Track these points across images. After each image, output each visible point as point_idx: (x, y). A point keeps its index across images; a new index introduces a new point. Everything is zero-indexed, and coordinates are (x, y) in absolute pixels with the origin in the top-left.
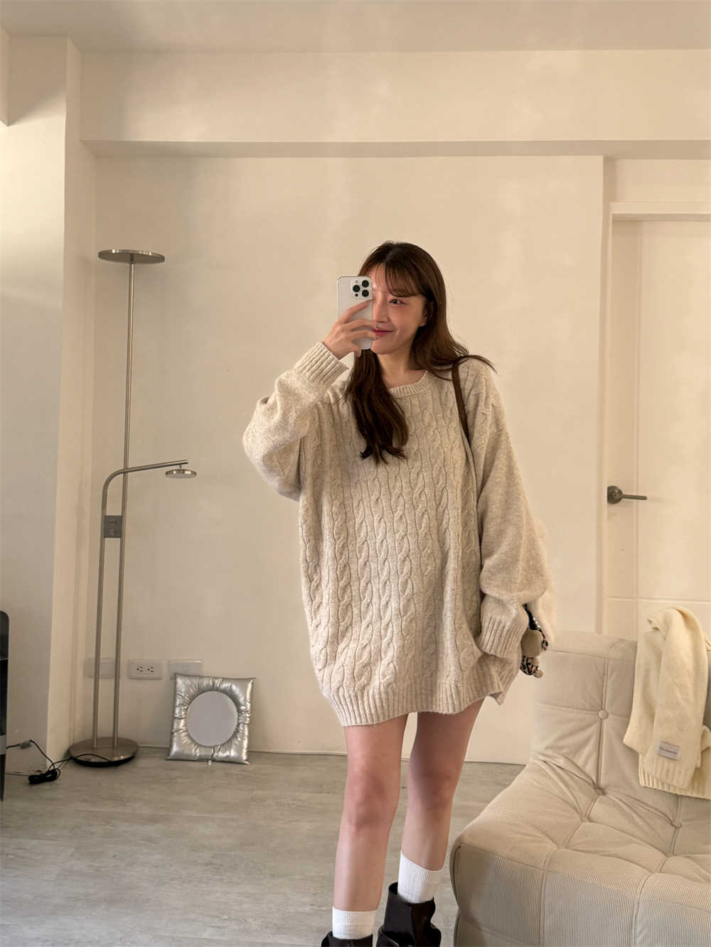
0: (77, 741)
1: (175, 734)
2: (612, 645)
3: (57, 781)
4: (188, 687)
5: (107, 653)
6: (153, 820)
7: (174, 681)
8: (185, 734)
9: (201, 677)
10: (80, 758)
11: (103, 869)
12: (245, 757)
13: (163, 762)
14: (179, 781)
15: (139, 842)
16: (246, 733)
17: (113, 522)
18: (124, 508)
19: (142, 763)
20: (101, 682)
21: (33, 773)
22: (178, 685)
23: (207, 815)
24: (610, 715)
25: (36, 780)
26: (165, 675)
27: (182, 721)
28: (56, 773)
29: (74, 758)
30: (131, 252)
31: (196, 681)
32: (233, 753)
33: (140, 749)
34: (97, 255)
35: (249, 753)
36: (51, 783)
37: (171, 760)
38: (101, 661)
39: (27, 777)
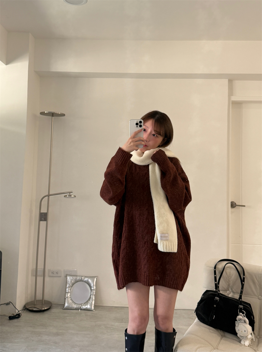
0: (28, 301)
1: (66, 299)
3: (20, 318)
4: (71, 280)
5: (40, 266)
6: (57, 334)
8: (70, 299)
9: (77, 276)
10: (29, 309)
12: (93, 308)
13: (62, 310)
14: (68, 318)
15: (51, 344)
16: (94, 299)
18: (48, 210)
19: (53, 310)
20: (38, 278)
21: (11, 315)
22: (67, 279)
23: (78, 332)
25: (12, 318)
26: (63, 275)
27: (69, 294)
28: (20, 315)
29: (27, 309)
30: (52, 113)
31: (74, 278)
32: (88, 306)
33: (53, 305)
34: (40, 113)
35: (95, 306)
36: (18, 319)
37: (64, 309)
38: (38, 270)
39: (8, 317)
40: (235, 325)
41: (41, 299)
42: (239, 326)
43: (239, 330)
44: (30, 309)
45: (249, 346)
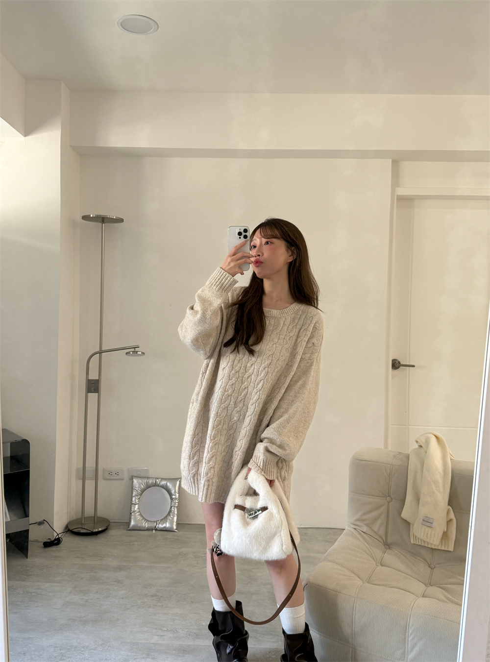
0: (72, 520)
1: (133, 514)
2: (395, 457)
3: (60, 545)
4: (140, 484)
5: (90, 464)
6: (120, 568)
7: (131, 481)
8: (138, 513)
9: (148, 478)
10: (73, 530)
11: (90, 601)
12: (175, 528)
13: (125, 531)
14: (135, 543)
15: (112, 583)
16: (176, 513)
17: (93, 384)
18: (100, 375)
19: (112, 532)
20: (87, 482)
21: (46, 540)
22: (134, 483)
23: (152, 565)
24: (393, 500)
25: (48, 544)
26: (126, 477)
27: (137, 506)
28: (60, 541)
29: (69, 530)
30: (103, 216)
31: (145, 481)
32: (168, 525)
33: (111, 524)
34: (81, 218)
35: (178, 524)
36: (57, 546)
37: (130, 530)
38: (86, 469)
39: (42, 543)
41: (93, 515)
44: (76, 530)
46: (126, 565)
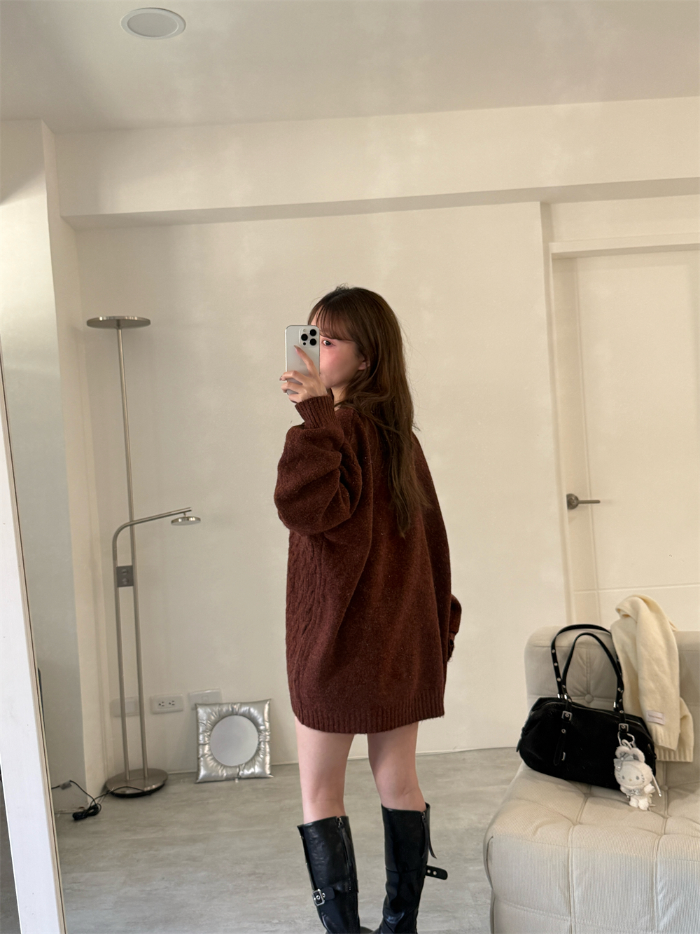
0: (112, 775)
1: (202, 759)
3: (99, 815)
4: (209, 715)
5: (131, 692)
6: (192, 840)
7: (195, 711)
8: (210, 757)
9: (220, 704)
10: (115, 792)
12: (268, 772)
13: (192, 786)
14: (211, 801)
15: (183, 862)
16: (268, 750)
18: (133, 558)
19: (173, 789)
20: (127, 720)
21: (76, 810)
22: (199, 714)
23: (241, 829)
24: (595, 698)
25: (80, 816)
26: (187, 706)
27: (207, 747)
28: (98, 808)
29: (110, 792)
30: (117, 318)
31: (217, 709)
32: (256, 769)
33: (169, 777)
34: (86, 324)
35: (272, 767)
36: (94, 818)
37: (199, 783)
38: (126, 701)
39: (71, 815)
40: (614, 767)
41: (141, 766)
42: (624, 767)
43: (623, 778)
44: (119, 791)
45: (648, 809)
46: (201, 833)
